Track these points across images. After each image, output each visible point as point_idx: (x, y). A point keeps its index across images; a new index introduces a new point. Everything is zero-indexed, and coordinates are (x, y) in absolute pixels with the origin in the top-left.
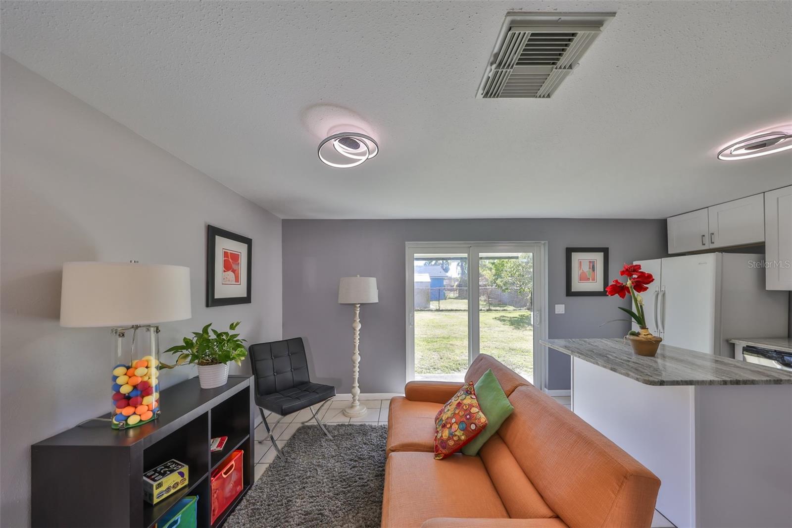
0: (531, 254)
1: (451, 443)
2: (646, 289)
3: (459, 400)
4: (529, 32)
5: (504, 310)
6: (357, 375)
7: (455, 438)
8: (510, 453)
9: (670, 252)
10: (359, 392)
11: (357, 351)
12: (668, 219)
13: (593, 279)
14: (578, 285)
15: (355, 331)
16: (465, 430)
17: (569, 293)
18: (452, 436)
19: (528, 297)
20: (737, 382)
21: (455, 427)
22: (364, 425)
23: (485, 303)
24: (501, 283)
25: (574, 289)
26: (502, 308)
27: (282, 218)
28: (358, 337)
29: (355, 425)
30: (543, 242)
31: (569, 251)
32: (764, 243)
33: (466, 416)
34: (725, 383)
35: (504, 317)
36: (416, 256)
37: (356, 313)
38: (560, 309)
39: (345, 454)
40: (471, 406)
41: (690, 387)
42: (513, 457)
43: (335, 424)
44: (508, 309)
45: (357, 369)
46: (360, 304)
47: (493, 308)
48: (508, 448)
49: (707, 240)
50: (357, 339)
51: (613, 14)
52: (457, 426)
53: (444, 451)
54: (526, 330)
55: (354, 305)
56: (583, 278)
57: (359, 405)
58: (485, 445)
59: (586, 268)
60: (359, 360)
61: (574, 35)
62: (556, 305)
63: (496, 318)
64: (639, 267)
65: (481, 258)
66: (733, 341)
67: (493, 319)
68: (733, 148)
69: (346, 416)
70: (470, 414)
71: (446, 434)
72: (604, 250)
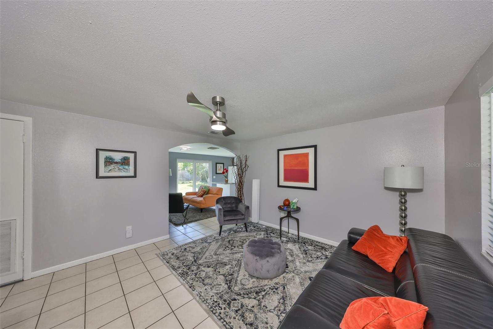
0: (208, 163)
3: (201, 190)
13: (221, 170)
14: (218, 172)
17: (216, 173)
18: (202, 194)
30: (211, 161)
31: (216, 163)
56: (219, 170)
59: (220, 167)
62: (214, 176)
71: (200, 194)
72: (223, 164)
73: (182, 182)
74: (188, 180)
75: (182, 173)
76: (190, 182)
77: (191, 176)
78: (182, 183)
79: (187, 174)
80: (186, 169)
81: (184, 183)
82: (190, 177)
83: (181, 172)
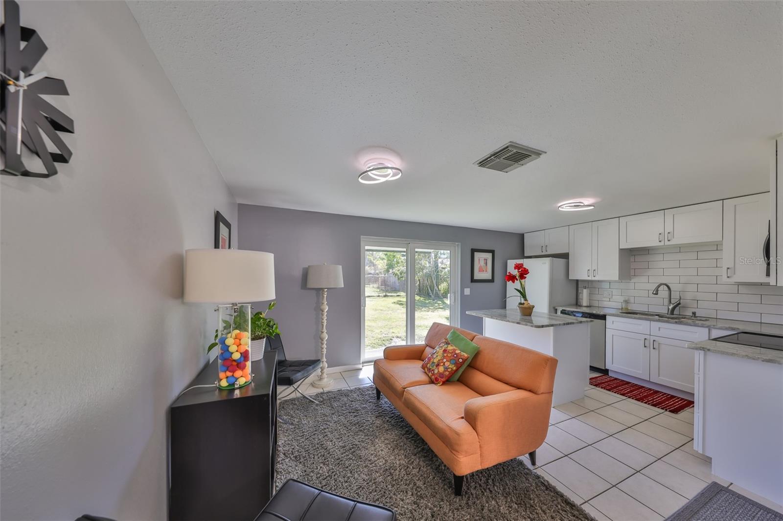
0: (449, 251)
1: (447, 373)
2: (526, 277)
3: (443, 349)
4: (515, 151)
5: (398, 296)
6: (325, 351)
7: (449, 370)
8: (480, 373)
9: (525, 255)
10: (327, 366)
11: (325, 330)
12: (525, 234)
13: (486, 271)
14: (478, 276)
15: (323, 313)
16: (456, 364)
17: (473, 280)
18: (446, 369)
19: (417, 285)
20: (568, 324)
21: (447, 364)
22: (341, 390)
23: (379, 290)
24: (398, 272)
25: (475, 278)
26: (395, 294)
27: (238, 202)
28: (325, 318)
29: (335, 392)
30: (457, 244)
31: (473, 251)
32: (568, 253)
33: (454, 356)
34: (564, 324)
35: (400, 301)
36: (367, 248)
37: (323, 297)
38: (467, 291)
39: (342, 410)
40: (454, 350)
41: (551, 327)
42: (484, 374)
43: (315, 394)
44: (401, 295)
45: (325, 346)
46: (327, 288)
47: (388, 294)
48: (478, 370)
49: (544, 249)
50: (325, 319)
51: (546, 153)
52: (449, 363)
53: (442, 380)
54: (422, 311)
55: (322, 289)
56: (481, 270)
57: (327, 377)
58: (463, 372)
59: (482, 263)
60: (327, 338)
61: (531, 156)
62: (465, 289)
63: (394, 303)
64: (522, 265)
65: (417, 252)
66: (556, 308)
67: (393, 303)
68: (565, 206)
69: (317, 388)
70: (456, 354)
71: (441, 369)
72: (492, 252)
73: (385, 294)
74: (395, 290)
75: (384, 277)
76: (398, 294)
77: (399, 283)
78: (385, 296)
79: (393, 279)
80: (391, 270)
81: (387, 296)
82: (398, 285)
83: (383, 275)
